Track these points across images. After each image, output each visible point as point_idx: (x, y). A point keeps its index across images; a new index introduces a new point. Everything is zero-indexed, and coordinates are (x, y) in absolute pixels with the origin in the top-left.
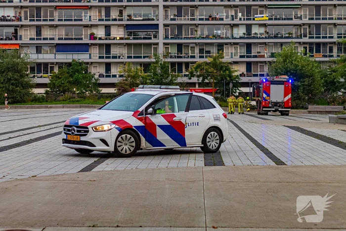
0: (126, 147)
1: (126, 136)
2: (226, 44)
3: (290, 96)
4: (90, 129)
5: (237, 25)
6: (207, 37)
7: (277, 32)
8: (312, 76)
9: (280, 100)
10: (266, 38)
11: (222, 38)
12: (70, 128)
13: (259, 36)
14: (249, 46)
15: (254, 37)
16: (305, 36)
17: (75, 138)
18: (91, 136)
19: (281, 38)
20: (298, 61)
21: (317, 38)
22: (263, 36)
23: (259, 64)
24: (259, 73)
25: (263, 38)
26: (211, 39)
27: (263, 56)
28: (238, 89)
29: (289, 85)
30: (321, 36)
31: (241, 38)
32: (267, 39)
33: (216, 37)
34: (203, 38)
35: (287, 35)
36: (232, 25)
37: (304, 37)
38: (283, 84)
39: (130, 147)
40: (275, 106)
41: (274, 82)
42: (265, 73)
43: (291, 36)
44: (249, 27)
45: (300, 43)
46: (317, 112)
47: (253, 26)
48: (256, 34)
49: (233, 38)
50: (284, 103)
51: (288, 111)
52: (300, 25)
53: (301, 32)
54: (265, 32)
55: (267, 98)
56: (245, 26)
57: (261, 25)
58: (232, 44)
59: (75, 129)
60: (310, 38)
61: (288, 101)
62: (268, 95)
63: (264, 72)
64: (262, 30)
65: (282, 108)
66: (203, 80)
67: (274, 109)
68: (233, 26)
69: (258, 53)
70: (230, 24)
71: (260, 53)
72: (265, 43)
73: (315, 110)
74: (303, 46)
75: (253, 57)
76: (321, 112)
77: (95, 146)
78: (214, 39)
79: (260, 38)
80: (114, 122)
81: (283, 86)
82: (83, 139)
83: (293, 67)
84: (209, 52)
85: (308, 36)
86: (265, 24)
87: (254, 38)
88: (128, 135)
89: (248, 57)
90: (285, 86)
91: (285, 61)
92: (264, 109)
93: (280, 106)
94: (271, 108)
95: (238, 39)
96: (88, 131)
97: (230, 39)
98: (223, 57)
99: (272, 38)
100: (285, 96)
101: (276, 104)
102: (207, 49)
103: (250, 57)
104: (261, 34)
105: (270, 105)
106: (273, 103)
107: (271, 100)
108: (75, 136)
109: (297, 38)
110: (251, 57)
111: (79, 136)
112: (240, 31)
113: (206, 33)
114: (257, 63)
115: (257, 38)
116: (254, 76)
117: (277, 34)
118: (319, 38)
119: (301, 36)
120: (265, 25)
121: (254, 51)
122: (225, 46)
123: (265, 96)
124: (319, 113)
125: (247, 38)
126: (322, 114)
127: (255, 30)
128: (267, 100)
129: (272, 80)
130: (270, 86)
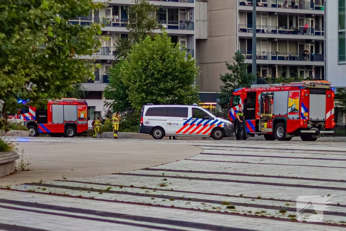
3: (332, 111)
29: (331, 95)
38: (325, 94)
41: (315, 91)
50: (325, 122)
55: (306, 114)
61: (331, 118)
62: (307, 110)
65: (323, 130)
81: (324, 96)
90: (327, 97)
92: (302, 131)
94: (310, 129)
100: (327, 111)
101: (315, 124)
105: (309, 126)
106: (313, 121)
107: (310, 117)
123: (303, 111)
128: (305, 118)
129: (312, 87)
130: (309, 96)
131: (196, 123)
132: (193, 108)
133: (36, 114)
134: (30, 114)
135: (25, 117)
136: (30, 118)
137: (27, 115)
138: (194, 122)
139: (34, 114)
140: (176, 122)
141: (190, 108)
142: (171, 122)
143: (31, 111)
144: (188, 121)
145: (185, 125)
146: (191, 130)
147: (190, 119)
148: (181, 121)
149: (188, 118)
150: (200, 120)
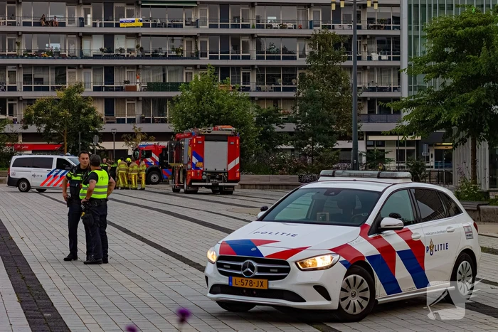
0: (355, 300)
1: (355, 278)
2: (71, 67)
3: (237, 161)
4: (293, 266)
5: (89, 35)
6: (38, 55)
7: (157, 48)
8: (243, 125)
9: (220, 168)
10: (138, 57)
11: (64, 57)
12: (242, 264)
13: (126, 54)
14: (109, 72)
15: (118, 55)
16: (204, 55)
17: (255, 284)
18: (296, 280)
19: (164, 57)
20: (222, 99)
21: (222, 58)
22: (135, 54)
23: (127, 102)
24: (126, 117)
25: (133, 58)
26: (45, 58)
27: (134, 89)
28: (97, 145)
29: (236, 142)
30: (230, 55)
31: (96, 57)
32: (141, 58)
33: (52, 54)
34: (32, 56)
35: (174, 53)
36: (81, 35)
37: (201, 57)
38: (227, 141)
39: (361, 300)
40: (213, 178)
42: (137, 117)
43: (180, 54)
44: (109, 39)
45: (195, 67)
46: (256, 186)
47: (116, 36)
48: (121, 50)
49: (82, 56)
50: (227, 172)
51: (233, 187)
52: (195, 37)
53: (196, 48)
54: (137, 47)
55: (199, 165)
56: (102, 36)
57: (129, 36)
58: (81, 66)
59: (255, 264)
60: (211, 58)
61: (235, 168)
62: (201, 159)
63: (135, 115)
64: (131, 44)
65: (225, 182)
66: (47, 129)
67: (211, 184)
68: (81, 37)
69: (125, 82)
70: (77, 34)
71: (128, 82)
72: (137, 67)
73: (257, 182)
74: (200, 72)
75: (116, 90)
76: (263, 187)
77: (305, 301)
78: (49, 58)
79: (128, 57)
80: (336, 250)
81: (225, 144)
82: (274, 285)
83: (213, 109)
84: (40, 80)
85: (208, 55)
86: (138, 34)
87: (118, 57)
88: (357, 276)
89: (107, 89)
90: (229, 144)
91: (199, 99)
92: (193, 184)
93: (220, 179)
94: (205, 181)
95: (91, 58)
96: (288, 270)
97: (77, 58)
98: (82, 91)
99: (147, 57)
100: (229, 161)
101: (213, 175)
102: (38, 76)
103: (111, 89)
104: (129, 50)
105: (204, 177)
106: (209, 172)
107: (205, 168)
108: (255, 281)
109: (191, 57)
110: (113, 90)
111: (265, 281)
112: (95, 46)
113: (35, 48)
114: (123, 99)
115: (123, 57)
116: (117, 123)
117: (156, 51)
118: (227, 58)
119: (197, 56)
120: (136, 36)
121: (118, 80)
122: (68, 71)
123: (194, 160)
124: (259, 187)
125: (106, 57)
126: (263, 189)
127: (119, 44)
128: (198, 168)
129: (207, 133)
130: (203, 144)
131: (59, 175)
132: (58, 159)
133: (160, 159)
134: (153, 159)
135: (147, 163)
136: (153, 163)
137: (149, 160)
138: (57, 174)
139: (157, 159)
140: (40, 174)
141: (55, 157)
142: (36, 174)
143: (153, 155)
144: (52, 173)
145: (49, 176)
146: (54, 183)
147: (54, 171)
148: (44, 172)
149: (52, 170)
150: (63, 171)
